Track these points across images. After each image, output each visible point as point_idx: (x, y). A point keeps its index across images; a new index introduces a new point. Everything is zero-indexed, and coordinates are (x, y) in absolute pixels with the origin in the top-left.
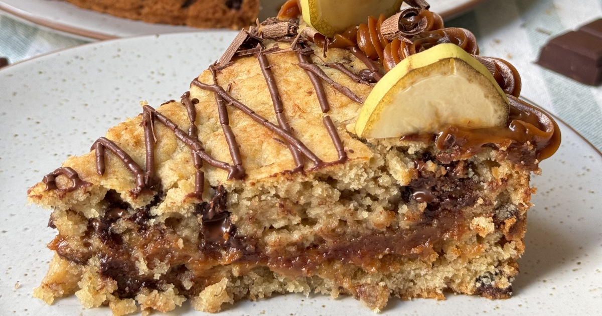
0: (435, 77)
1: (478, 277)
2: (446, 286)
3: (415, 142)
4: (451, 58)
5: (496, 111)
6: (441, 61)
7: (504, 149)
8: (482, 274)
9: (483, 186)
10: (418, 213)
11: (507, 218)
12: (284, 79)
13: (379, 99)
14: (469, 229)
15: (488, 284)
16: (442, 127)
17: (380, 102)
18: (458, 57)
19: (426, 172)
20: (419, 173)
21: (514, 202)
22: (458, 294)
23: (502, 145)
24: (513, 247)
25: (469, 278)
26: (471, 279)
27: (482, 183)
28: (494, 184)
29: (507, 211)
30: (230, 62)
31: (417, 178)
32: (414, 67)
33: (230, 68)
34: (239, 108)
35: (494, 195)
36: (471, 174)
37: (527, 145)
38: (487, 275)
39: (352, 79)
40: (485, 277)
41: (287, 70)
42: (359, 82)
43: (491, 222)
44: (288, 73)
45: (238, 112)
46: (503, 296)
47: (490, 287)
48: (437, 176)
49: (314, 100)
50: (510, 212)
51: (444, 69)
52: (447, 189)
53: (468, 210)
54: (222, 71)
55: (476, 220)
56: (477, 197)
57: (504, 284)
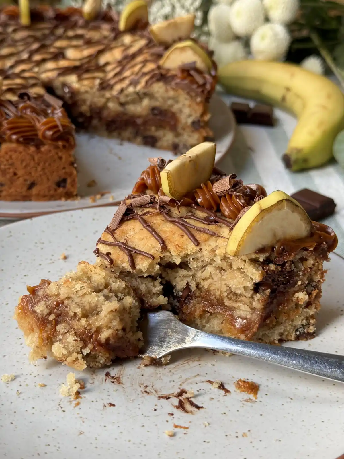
0: (275, 212)
1: (296, 329)
2: (280, 338)
3: (263, 254)
4: (284, 199)
5: (306, 228)
6: (278, 202)
7: (312, 249)
8: (299, 326)
9: (299, 274)
10: (266, 296)
11: (312, 290)
12: (160, 230)
13: (244, 231)
14: (292, 300)
15: (302, 331)
16: (278, 241)
17: (244, 233)
18: (287, 198)
19: (270, 271)
20: (267, 272)
21: (315, 280)
22: (286, 341)
23: (310, 247)
24: (314, 307)
25: (292, 330)
26: (293, 331)
27: (299, 272)
28: (306, 271)
29: (312, 286)
30: (118, 225)
31: (266, 275)
32: (263, 208)
33: (120, 229)
34: (140, 254)
35: (305, 278)
36: (293, 268)
37: (324, 245)
38: (301, 326)
39: (204, 223)
40: (300, 328)
41: (159, 224)
42: (209, 224)
43: (306, 294)
44: (161, 226)
45: (141, 256)
46: (311, 337)
47: (304, 333)
48: (276, 272)
49: (187, 239)
50: (314, 287)
51: (280, 206)
52: (281, 279)
53: (292, 290)
54: (116, 231)
55: (297, 295)
56: (297, 281)
57: (312, 329)
